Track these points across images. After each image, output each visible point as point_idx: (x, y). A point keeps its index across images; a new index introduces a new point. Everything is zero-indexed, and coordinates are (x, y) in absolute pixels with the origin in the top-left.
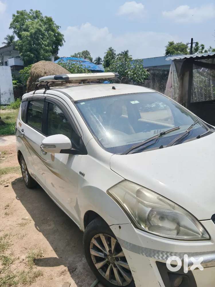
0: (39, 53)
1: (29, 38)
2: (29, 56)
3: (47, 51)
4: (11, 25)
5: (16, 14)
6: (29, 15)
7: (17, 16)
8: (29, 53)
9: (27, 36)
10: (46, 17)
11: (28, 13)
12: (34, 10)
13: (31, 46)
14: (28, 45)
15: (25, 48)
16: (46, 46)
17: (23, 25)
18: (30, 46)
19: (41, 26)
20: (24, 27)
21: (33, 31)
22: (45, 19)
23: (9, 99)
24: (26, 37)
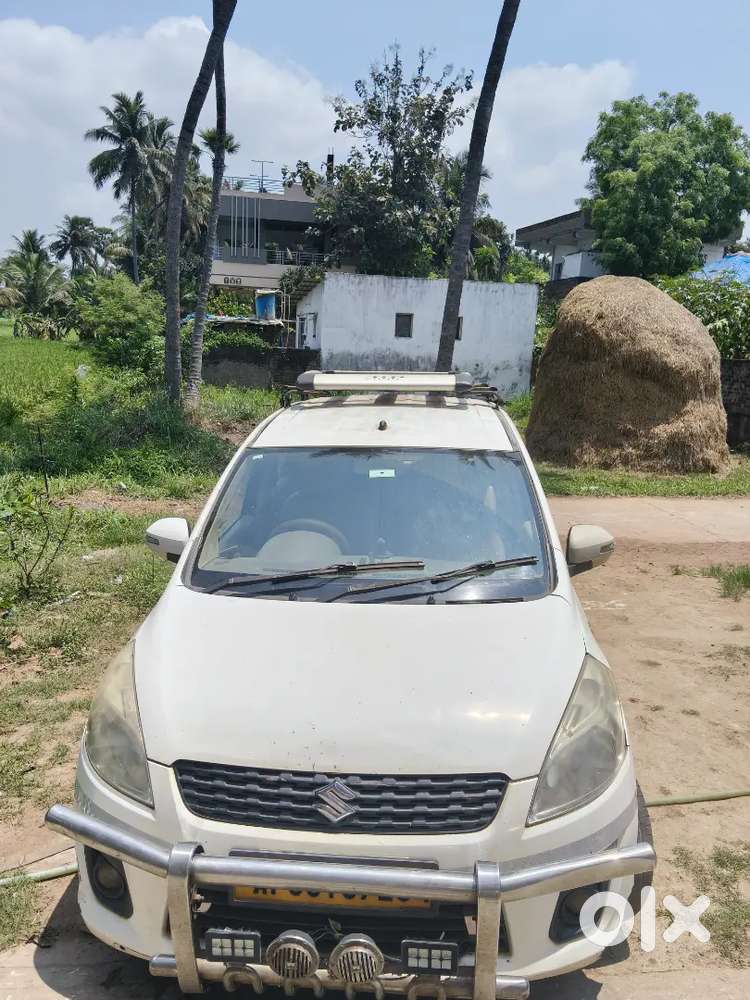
0: (655, 241)
1: (631, 191)
2: (618, 249)
3: (687, 233)
4: (589, 148)
5: (610, 113)
6: (653, 110)
7: (612, 119)
8: (619, 239)
9: (629, 183)
10: (710, 116)
11: (650, 105)
12: (673, 93)
13: (636, 217)
14: (624, 215)
15: (614, 224)
16: (687, 216)
17: (625, 147)
18: (631, 217)
19: (681, 148)
20: (627, 154)
21: (649, 166)
22: (705, 124)
23: (515, 385)
24: (623, 186)
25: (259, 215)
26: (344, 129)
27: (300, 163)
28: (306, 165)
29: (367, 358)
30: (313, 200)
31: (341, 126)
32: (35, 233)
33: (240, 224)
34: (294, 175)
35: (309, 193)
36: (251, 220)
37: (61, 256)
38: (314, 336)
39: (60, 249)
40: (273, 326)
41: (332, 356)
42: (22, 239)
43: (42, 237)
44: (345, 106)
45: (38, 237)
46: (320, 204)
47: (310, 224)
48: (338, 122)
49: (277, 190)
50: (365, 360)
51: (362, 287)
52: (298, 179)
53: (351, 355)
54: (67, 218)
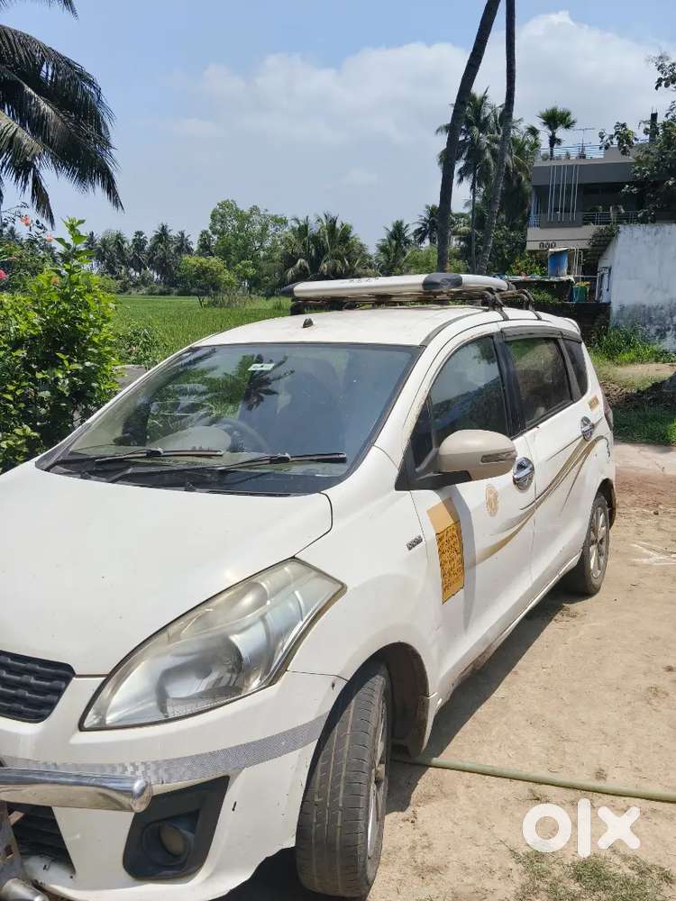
25: (576, 180)
26: (667, 85)
27: (618, 125)
28: (624, 125)
29: (662, 308)
30: (630, 159)
31: (663, 83)
32: (401, 223)
33: (557, 191)
34: (612, 137)
35: (624, 152)
36: (569, 186)
37: (421, 240)
38: (608, 290)
39: (422, 235)
40: (562, 282)
41: (622, 308)
42: (391, 229)
43: (407, 226)
44: (667, 64)
45: (404, 227)
46: (639, 162)
47: (628, 183)
48: (660, 80)
49: (596, 154)
50: (659, 311)
51: (659, 236)
52: (615, 141)
53: (644, 306)
54: (427, 207)
